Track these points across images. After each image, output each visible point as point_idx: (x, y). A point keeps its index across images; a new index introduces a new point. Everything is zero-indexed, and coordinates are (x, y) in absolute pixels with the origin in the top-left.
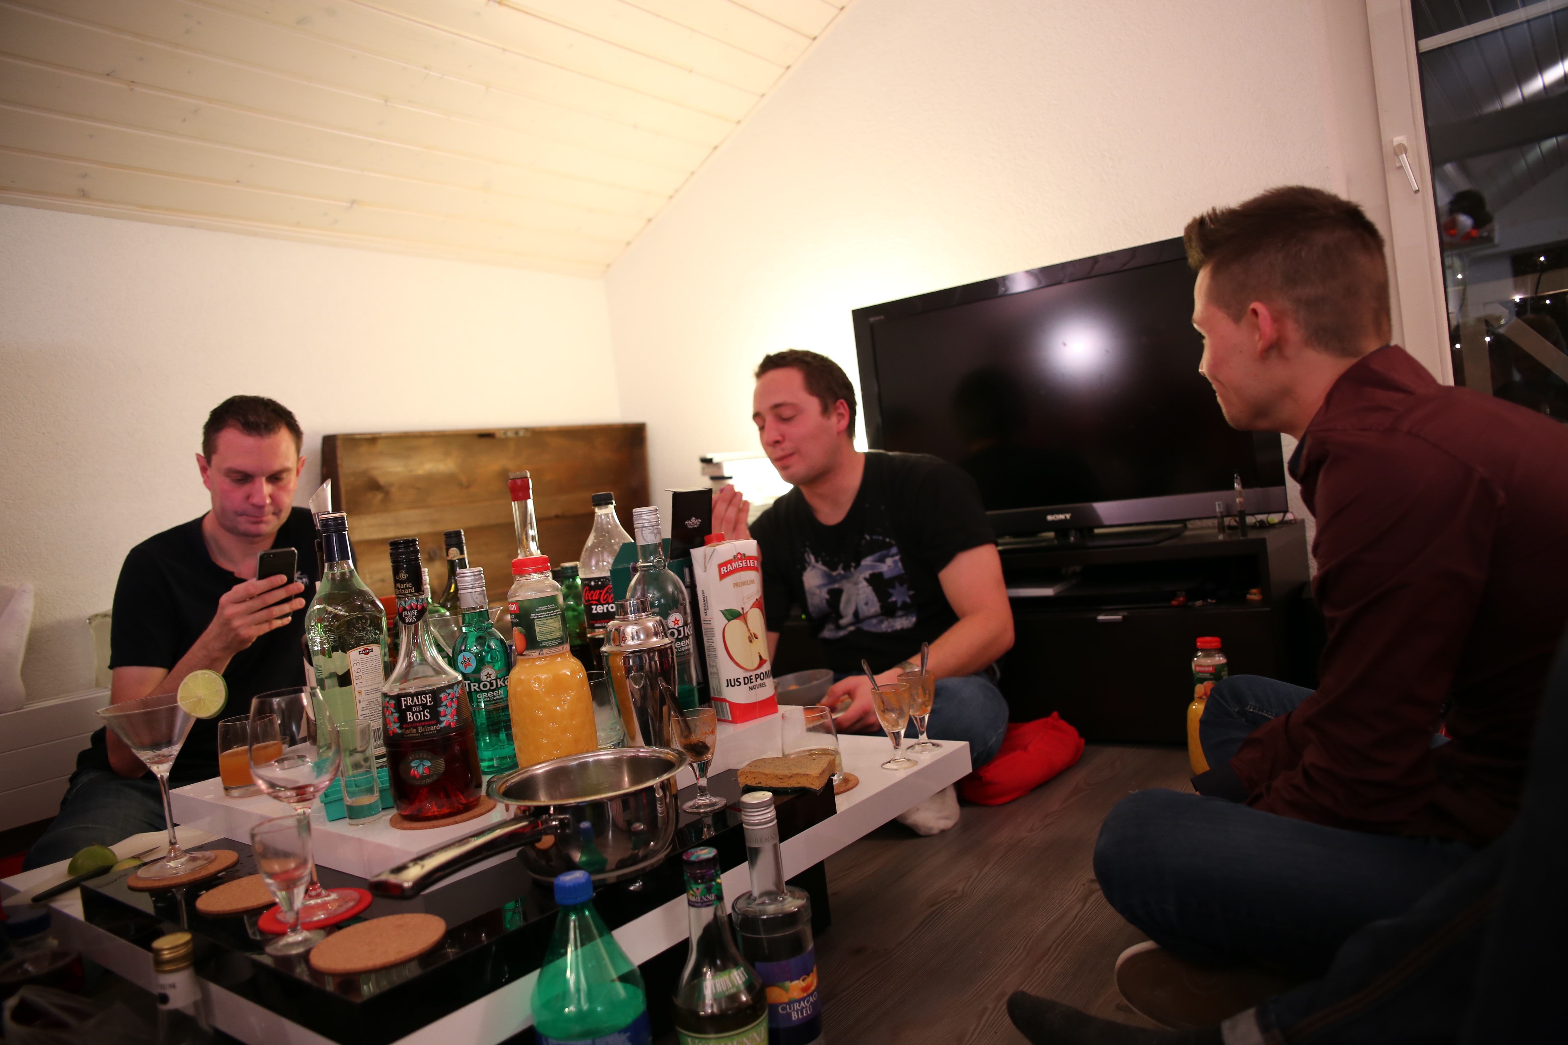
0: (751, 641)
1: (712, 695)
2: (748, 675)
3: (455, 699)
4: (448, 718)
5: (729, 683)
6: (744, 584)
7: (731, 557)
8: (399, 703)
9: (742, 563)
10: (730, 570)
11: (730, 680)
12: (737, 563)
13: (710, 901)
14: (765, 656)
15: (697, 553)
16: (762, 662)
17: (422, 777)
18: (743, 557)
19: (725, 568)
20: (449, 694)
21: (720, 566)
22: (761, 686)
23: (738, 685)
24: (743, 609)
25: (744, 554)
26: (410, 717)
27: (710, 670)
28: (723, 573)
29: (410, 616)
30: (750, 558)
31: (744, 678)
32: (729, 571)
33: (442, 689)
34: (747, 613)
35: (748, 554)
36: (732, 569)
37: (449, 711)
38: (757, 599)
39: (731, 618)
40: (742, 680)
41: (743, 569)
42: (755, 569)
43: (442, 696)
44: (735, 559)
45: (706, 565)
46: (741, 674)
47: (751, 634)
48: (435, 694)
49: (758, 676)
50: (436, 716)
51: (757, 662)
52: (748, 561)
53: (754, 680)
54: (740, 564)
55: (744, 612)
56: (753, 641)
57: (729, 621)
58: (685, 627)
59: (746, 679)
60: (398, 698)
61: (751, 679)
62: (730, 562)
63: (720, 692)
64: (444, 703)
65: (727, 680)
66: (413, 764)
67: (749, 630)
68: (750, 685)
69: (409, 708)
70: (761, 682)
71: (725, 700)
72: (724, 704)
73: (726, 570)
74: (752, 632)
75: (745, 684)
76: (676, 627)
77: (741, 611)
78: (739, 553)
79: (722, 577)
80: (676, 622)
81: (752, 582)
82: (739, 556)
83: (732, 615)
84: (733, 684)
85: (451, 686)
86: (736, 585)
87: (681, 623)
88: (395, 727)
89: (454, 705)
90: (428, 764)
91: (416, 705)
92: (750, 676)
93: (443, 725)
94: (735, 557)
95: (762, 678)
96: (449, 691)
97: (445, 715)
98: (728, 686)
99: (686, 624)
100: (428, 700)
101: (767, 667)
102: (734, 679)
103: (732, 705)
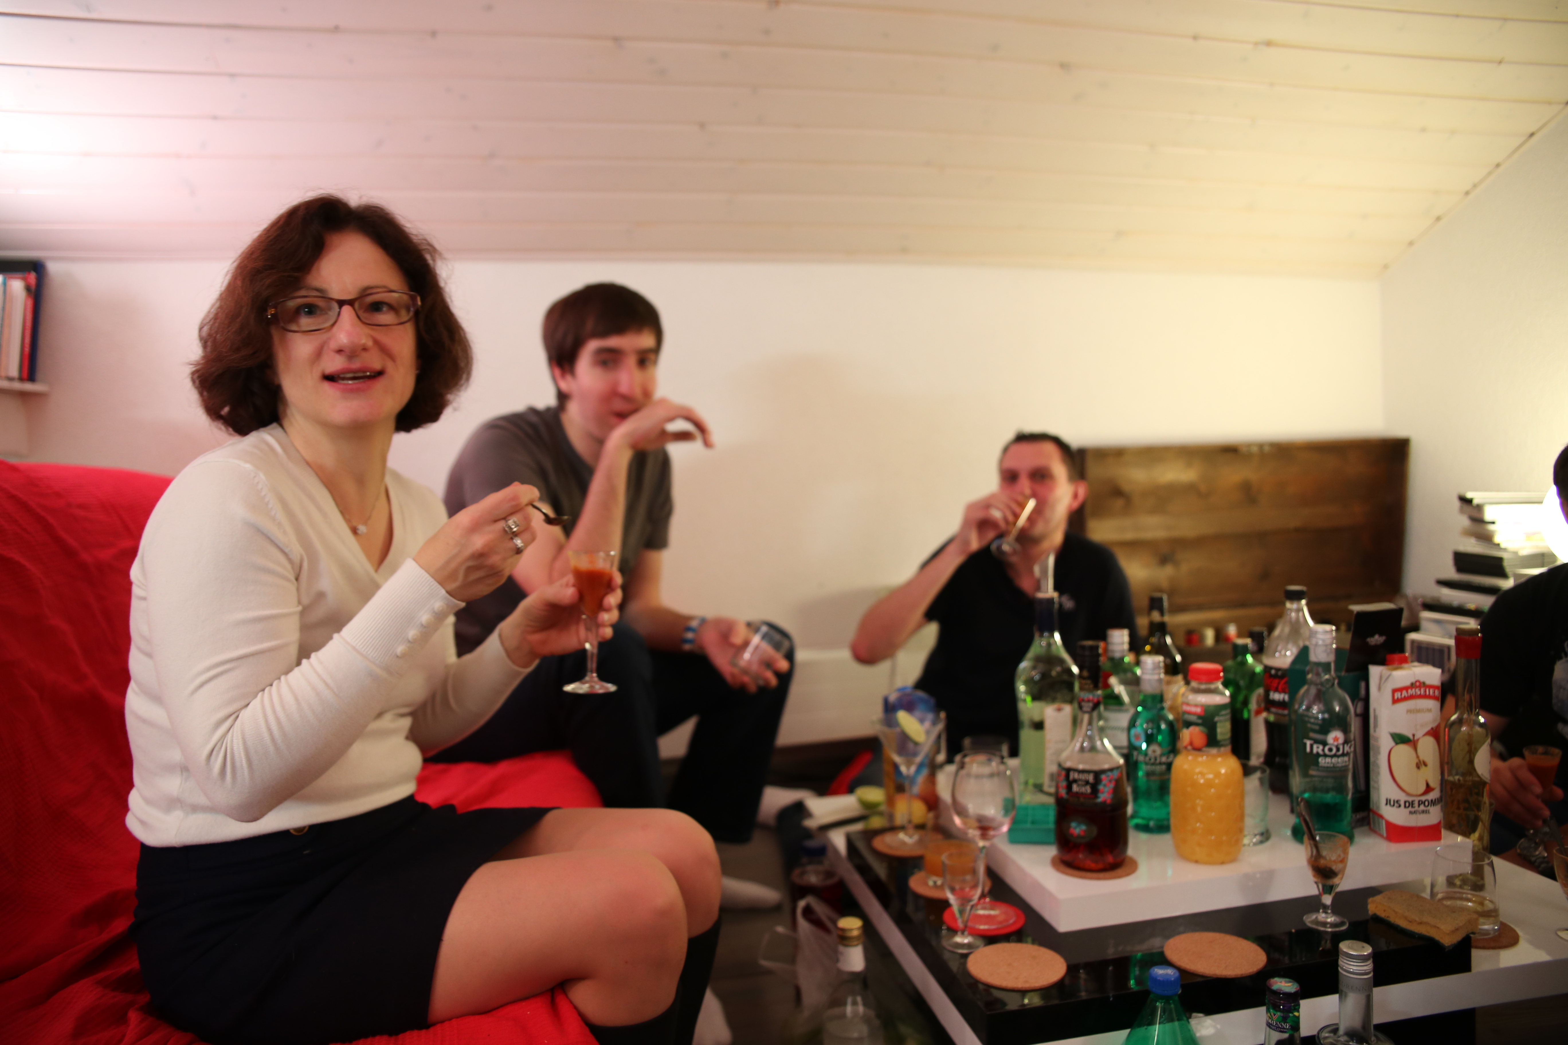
0: (1418, 767)
1: (1371, 806)
2: (1410, 799)
3: (1113, 782)
4: (1105, 795)
5: (1388, 802)
6: (1419, 711)
7: (1408, 683)
8: (1067, 776)
9: (1420, 690)
10: (1405, 697)
11: (1390, 800)
12: (1414, 690)
13: (1284, 1028)
14: (1435, 783)
15: (1375, 671)
16: (1429, 789)
17: (1079, 837)
18: (1422, 685)
19: (1399, 694)
20: (1108, 776)
21: (1394, 691)
22: (1423, 812)
23: (1397, 807)
24: (1414, 735)
25: (1424, 683)
26: (1075, 788)
27: (1372, 783)
28: (1396, 697)
29: (1087, 706)
30: (1430, 687)
31: (1405, 802)
32: (1403, 696)
33: (1104, 771)
34: (1418, 740)
35: (1428, 682)
36: (1406, 695)
37: (1106, 789)
38: (1432, 729)
39: (1398, 741)
40: (1402, 803)
41: (1420, 697)
42: (1434, 698)
43: (1103, 776)
44: (1413, 686)
45: (1382, 684)
46: (1403, 797)
47: (1420, 761)
48: (1097, 774)
49: (1421, 803)
50: (1095, 791)
51: (1423, 788)
52: (1427, 690)
53: (1416, 804)
54: (1417, 690)
55: (1416, 738)
56: (1421, 767)
57: (1397, 744)
58: (1346, 746)
59: (1407, 804)
60: (1068, 771)
61: (1412, 804)
62: (1406, 688)
63: (1378, 807)
64: (1104, 782)
65: (1387, 800)
66: (1073, 824)
67: (1418, 757)
68: (1410, 809)
69: (1075, 781)
70: (1425, 809)
71: (1381, 817)
72: (1380, 820)
73: (1400, 695)
74: (1421, 758)
75: (1405, 806)
76: (1336, 743)
77: (1411, 737)
78: (1418, 681)
79: (1395, 701)
80: (1336, 739)
81: (1429, 710)
82: (1418, 684)
83: (1400, 739)
84: (1392, 803)
85: (1111, 770)
86: (1409, 711)
87: (1341, 741)
88: (1063, 792)
89: (1112, 786)
90: (1084, 827)
91: (1080, 780)
92: (1412, 802)
93: (1100, 800)
94: (1412, 684)
95: (1426, 803)
96: (1109, 774)
97: (1103, 792)
98: (1387, 804)
99: (1346, 742)
100: (1091, 778)
101: (1434, 795)
102: (1394, 801)
103: (1388, 824)
